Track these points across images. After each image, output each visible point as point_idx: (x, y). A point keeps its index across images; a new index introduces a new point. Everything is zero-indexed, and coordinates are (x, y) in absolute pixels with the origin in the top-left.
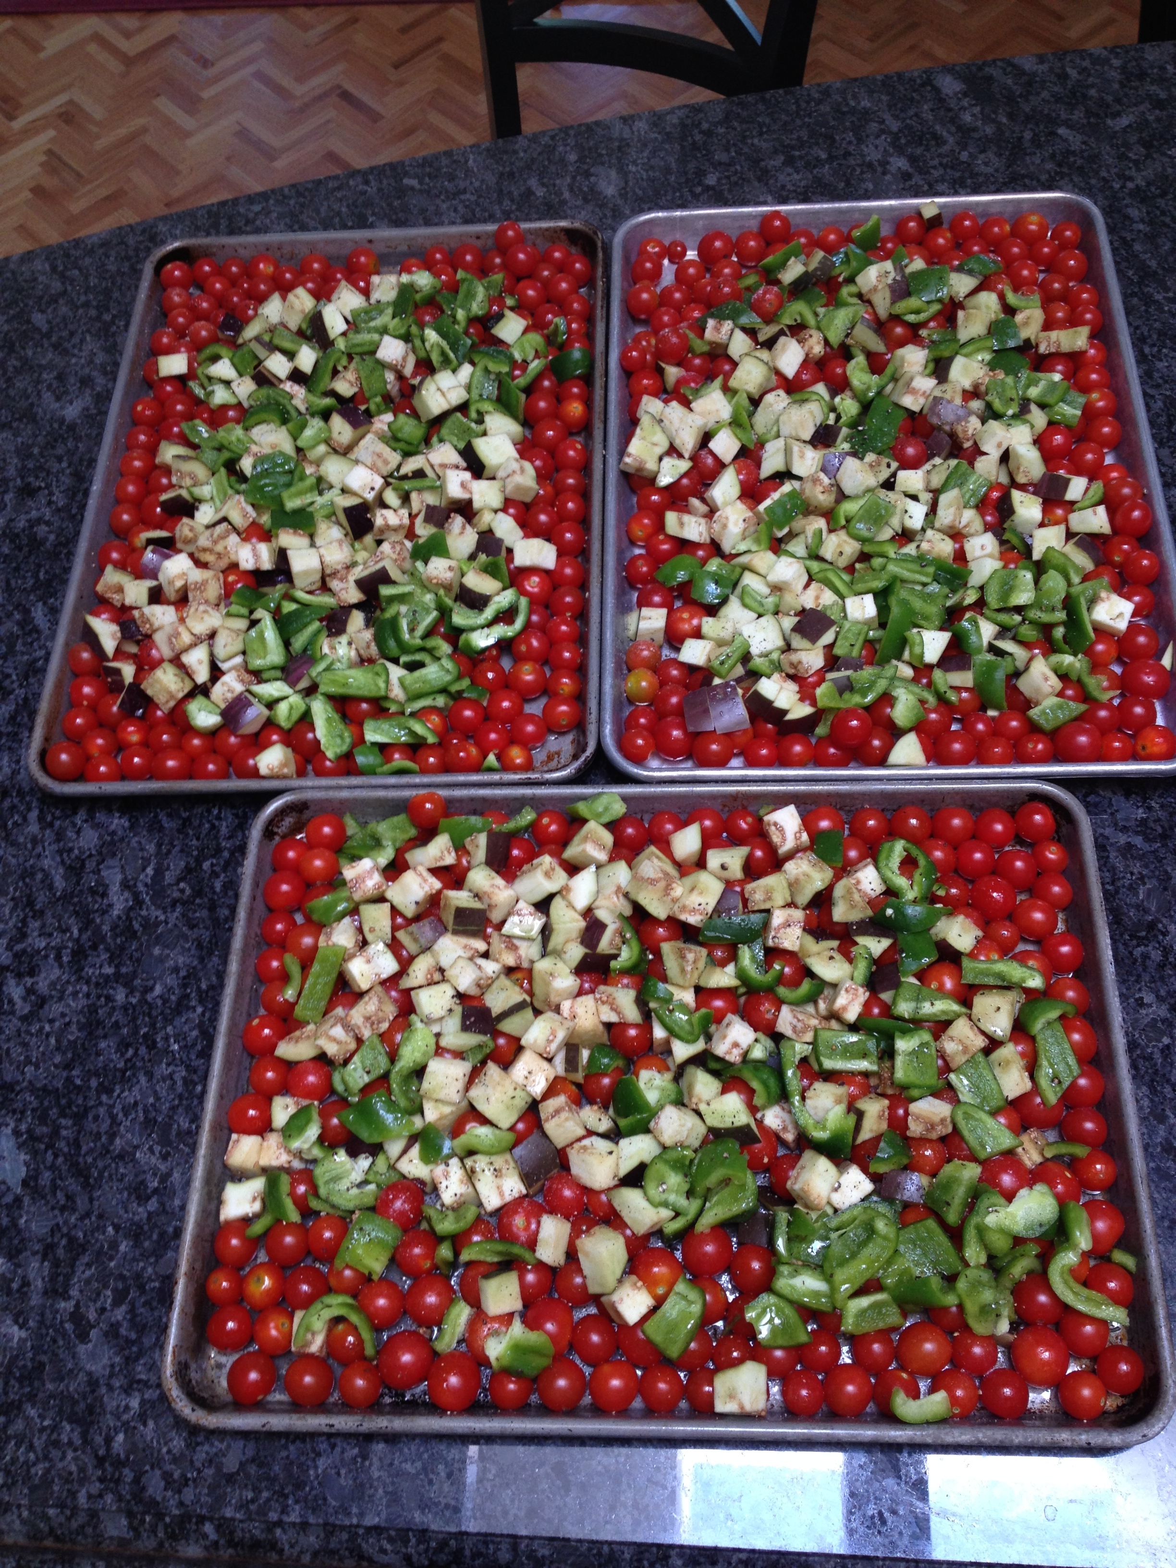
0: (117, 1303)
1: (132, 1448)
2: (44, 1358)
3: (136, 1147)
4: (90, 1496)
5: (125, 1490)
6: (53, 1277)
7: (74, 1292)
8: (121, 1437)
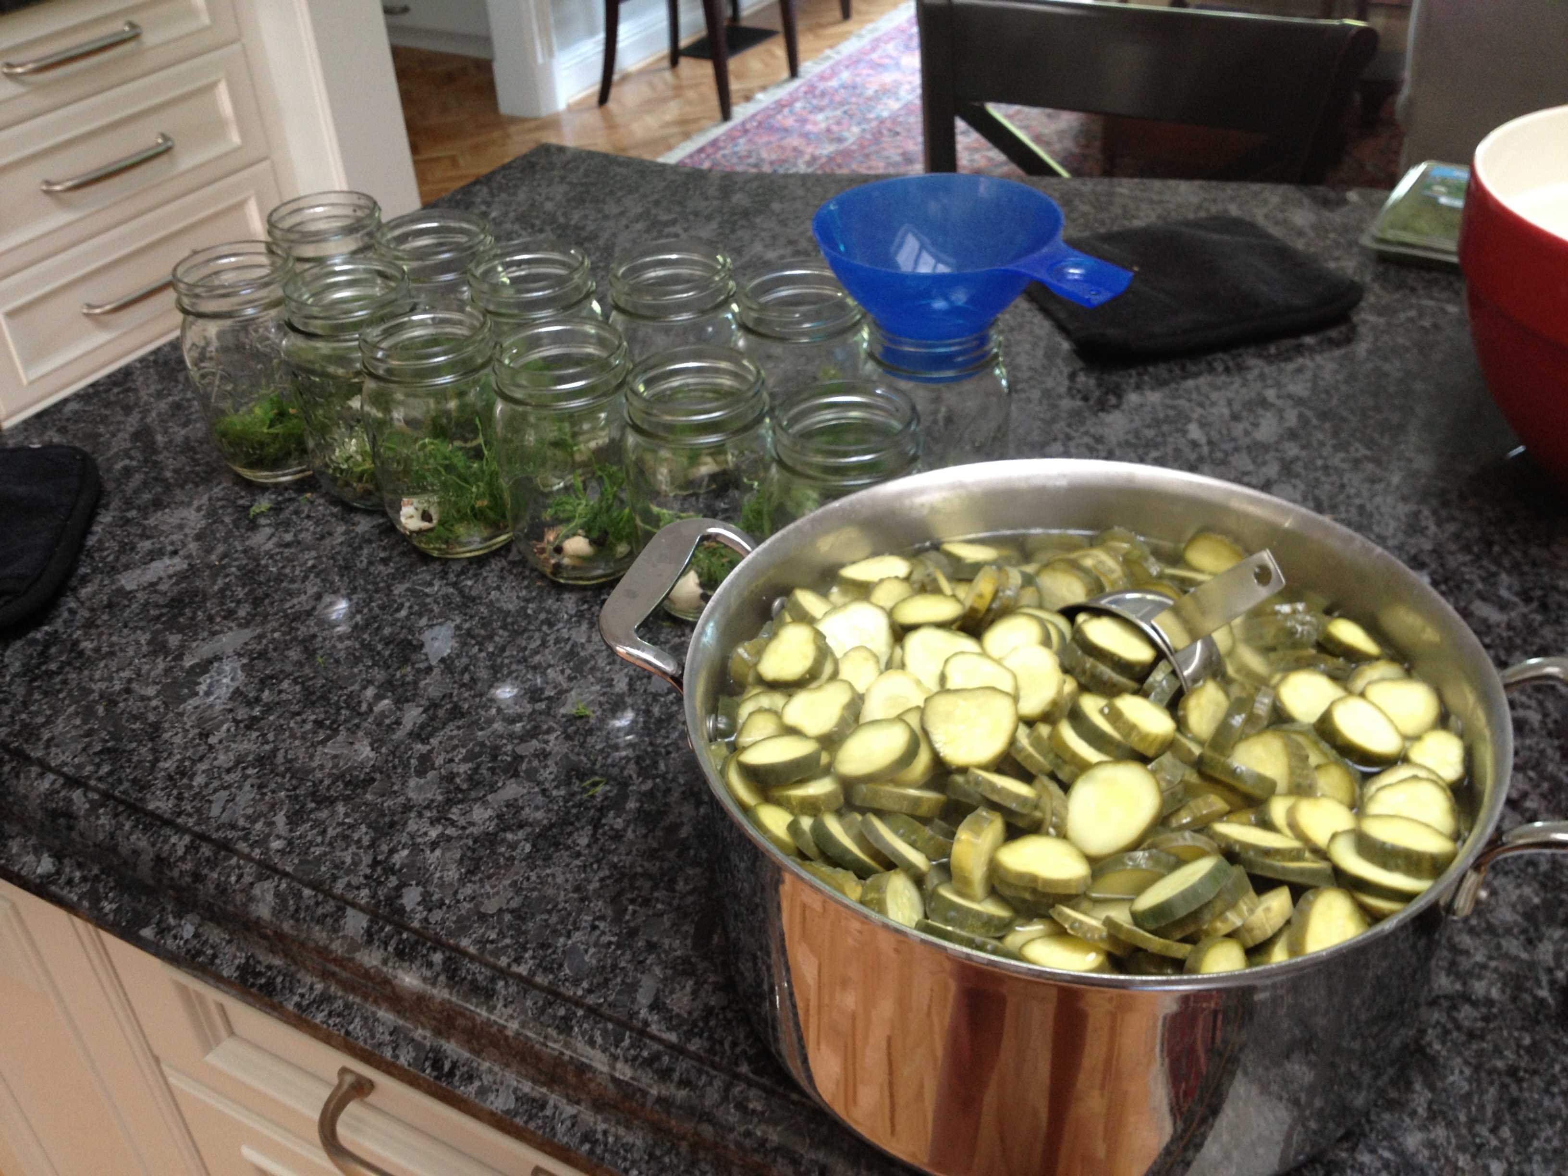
0: (465, 760)
1: (410, 864)
2: (378, 776)
3: (550, 666)
4: (349, 884)
5: (381, 893)
6: (422, 727)
7: (434, 741)
8: (406, 852)
